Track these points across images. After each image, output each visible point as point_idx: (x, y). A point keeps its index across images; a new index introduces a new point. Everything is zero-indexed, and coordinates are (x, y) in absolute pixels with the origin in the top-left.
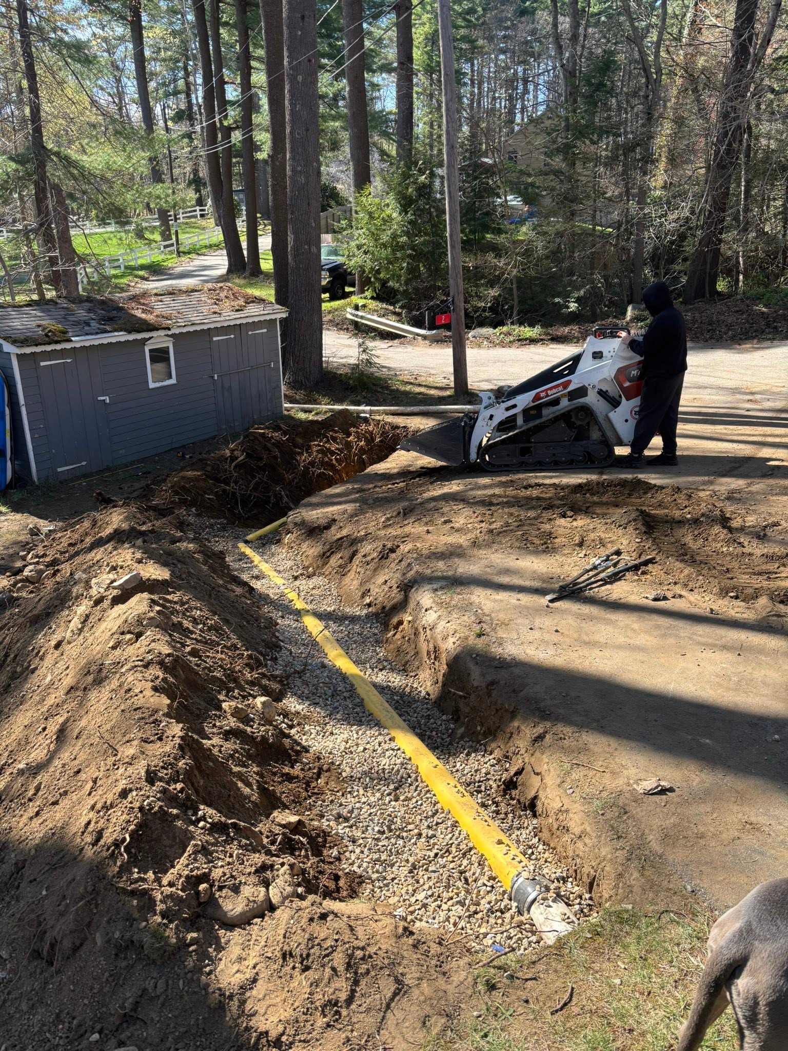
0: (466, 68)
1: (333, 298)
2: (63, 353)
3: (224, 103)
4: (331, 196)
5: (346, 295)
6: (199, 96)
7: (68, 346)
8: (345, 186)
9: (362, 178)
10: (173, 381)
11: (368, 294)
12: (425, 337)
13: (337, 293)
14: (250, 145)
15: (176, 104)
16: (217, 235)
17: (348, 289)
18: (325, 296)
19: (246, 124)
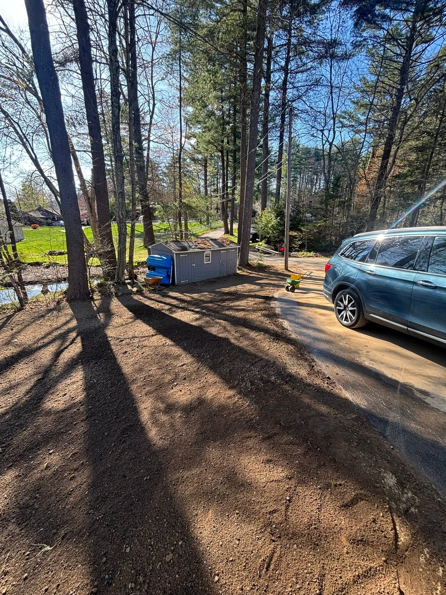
0: (299, 176)
1: (253, 242)
2: (186, 253)
3: (227, 187)
4: (254, 213)
5: (257, 242)
6: (221, 185)
7: (187, 252)
8: (259, 211)
9: (264, 207)
10: (210, 262)
11: (263, 241)
12: (278, 254)
13: (254, 241)
14: (234, 199)
15: (213, 188)
16: (222, 223)
17: (257, 239)
18: (251, 242)
19: (233, 194)
